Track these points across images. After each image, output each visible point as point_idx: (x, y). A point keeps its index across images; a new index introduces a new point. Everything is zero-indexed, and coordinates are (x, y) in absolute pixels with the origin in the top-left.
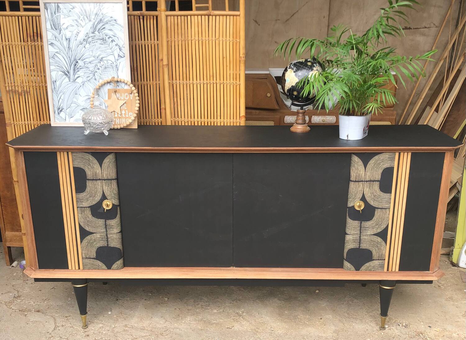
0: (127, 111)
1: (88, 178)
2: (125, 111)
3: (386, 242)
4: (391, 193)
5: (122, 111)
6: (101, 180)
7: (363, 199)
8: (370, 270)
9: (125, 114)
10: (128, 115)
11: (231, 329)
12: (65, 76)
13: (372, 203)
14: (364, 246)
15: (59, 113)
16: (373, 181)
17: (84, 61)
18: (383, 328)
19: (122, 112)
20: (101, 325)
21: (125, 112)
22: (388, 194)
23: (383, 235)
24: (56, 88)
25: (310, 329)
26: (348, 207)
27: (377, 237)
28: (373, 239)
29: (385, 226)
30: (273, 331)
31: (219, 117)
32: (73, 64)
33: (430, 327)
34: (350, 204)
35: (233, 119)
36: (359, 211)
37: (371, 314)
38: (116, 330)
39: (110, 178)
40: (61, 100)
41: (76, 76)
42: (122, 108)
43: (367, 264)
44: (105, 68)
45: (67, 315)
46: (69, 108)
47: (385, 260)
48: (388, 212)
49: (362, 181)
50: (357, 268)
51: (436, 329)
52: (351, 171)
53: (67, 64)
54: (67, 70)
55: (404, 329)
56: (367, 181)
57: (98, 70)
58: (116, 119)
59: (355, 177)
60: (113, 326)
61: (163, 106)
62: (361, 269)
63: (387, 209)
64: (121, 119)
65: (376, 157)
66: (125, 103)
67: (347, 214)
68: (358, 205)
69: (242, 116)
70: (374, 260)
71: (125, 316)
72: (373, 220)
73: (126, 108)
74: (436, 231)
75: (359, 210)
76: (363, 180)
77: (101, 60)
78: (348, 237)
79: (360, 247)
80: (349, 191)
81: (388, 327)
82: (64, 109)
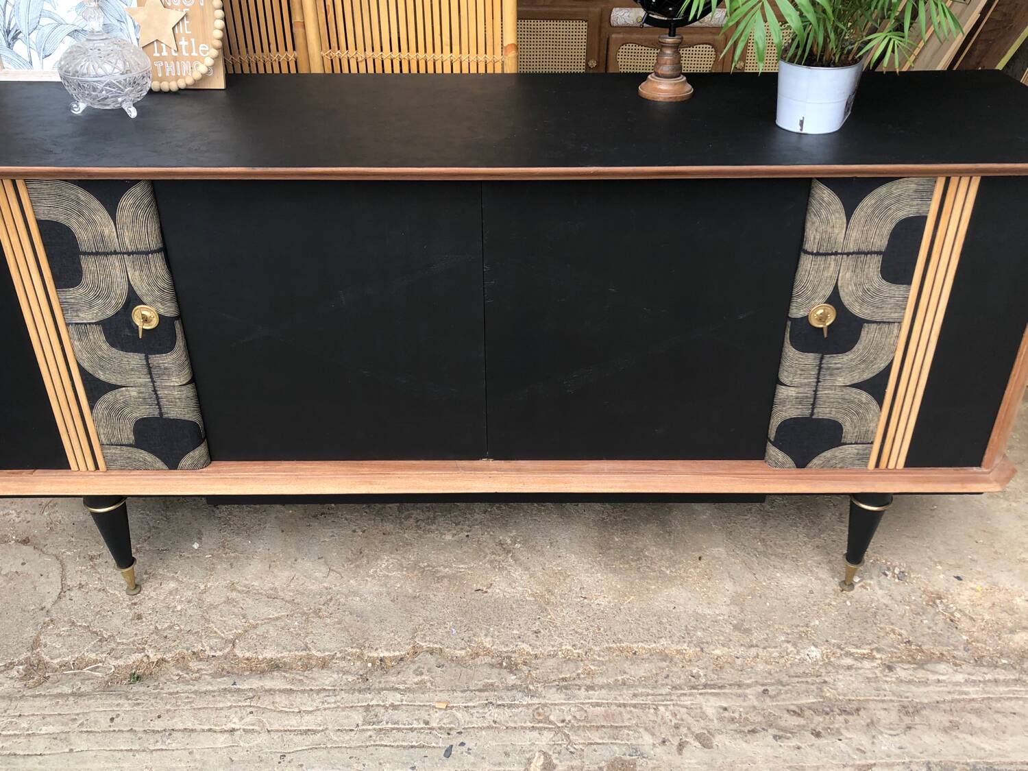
0: (193, 40)
1: (83, 248)
2: (188, 38)
3: (881, 404)
4: (909, 283)
5: (181, 41)
6: (119, 253)
7: (834, 299)
8: (833, 467)
9: (189, 49)
10: (197, 51)
11: (486, 592)
13: (856, 310)
14: (823, 412)
15: (9, 44)
16: (866, 254)
18: (847, 584)
19: (180, 43)
20: (173, 585)
21: (187, 43)
22: (903, 287)
23: (876, 386)
25: (673, 591)
26: (791, 319)
27: (859, 391)
28: (847, 397)
29: (883, 365)
30: (585, 598)
31: (447, 48)
33: (959, 578)
34: (796, 312)
35: (486, 53)
36: (822, 328)
37: (817, 541)
38: (208, 599)
39: (142, 247)
40: (9, 8)
42: (179, 30)
43: (828, 454)
45: (94, 553)
46: (36, 32)
47: (872, 443)
48: (896, 331)
49: (836, 254)
50: (802, 462)
51: (973, 586)
52: (808, 225)
55: (897, 584)
56: (848, 254)
58: (166, 62)
59: (817, 241)
60: (202, 587)
61: (297, 18)
62: (810, 465)
63: (894, 322)
64: (178, 63)
65: (882, 190)
66: (186, 15)
67: (787, 335)
68: (820, 314)
69: (509, 45)
70: (845, 444)
71: (233, 555)
72: (853, 350)
73: (190, 32)
74: (1015, 375)
75: (821, 326)
76: (840, 251)
78: (782, 392)
79: (812, 414)
80: (798, 277)
81: (860, 581)
82: (20, 32)
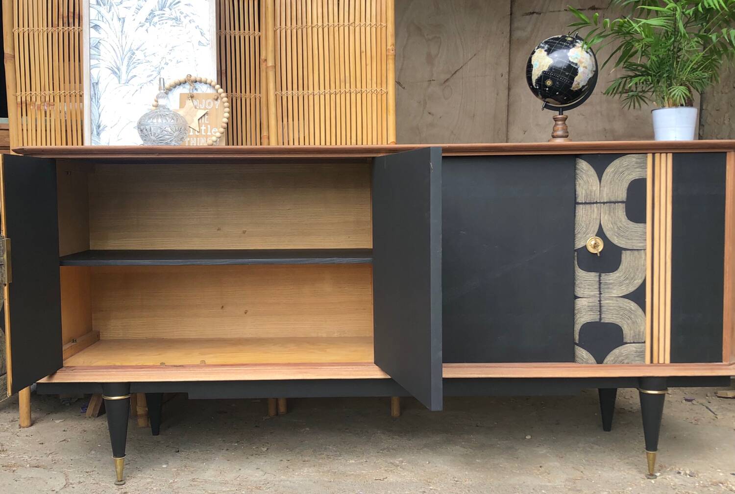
0: (209, 126)
2: (206, 125)
3: (644, 310)
4: (644, 222)
5: (202, 126)
7: (601, 233)
8: (622, 362)
9: (206, 131)
10: (211, 132)
11: (383, 480)
12: (113, 76)
13: (616, 241)
14: (608, 318)
15: (98, 134)
16: (615, 203)
17: (144, 52)
18: (651, 475)
19: (201, 128)
20: (149, 480)
21: (205, 128)
22: (641, 225)
23: (638, 296)
24: (96, 93)
25: (523, 478)
26: (575, 250)
27: (628, 300)
28: (621, 305)
29: (640, 281)
32: (127, 56)
33: (733, 474)
34: (579, 244)
36: (597, 254)
38: (175, 486)
41: (131, 75)
42: (202, 122)
43: (616, 351)
44: (178, 62)
45: (88, 470)
47: (644, 342)
48: (643, 256)
49: (596, 203)
50: (600, 360)
52: (577, 187)
53: (117, 56)
54: (117, 66)
55: (689, 478)
56: (604, 203)
57: (165, 66)
58: (191, 139)
59: (584, 195)
60: (171, 481)
61: (265, 133)
62: (605, 361)
63: (641, 250)
64: (198, 139)
65: (617, 162)
66: (206, 113)
67: (576, 262)
68: (592, 243)
69: (392, 142)
70: (626, 343)
71: (193, 469)
72: (619, 270)
73: (208, 122)
74: (726, 288)
75: (596, 252)
76: (598, 201)
77: (171, 50)
78: (581, 304)
79: (600, 319)
80: (577, 222)
81: (660, 475)
82: (107, 127)
